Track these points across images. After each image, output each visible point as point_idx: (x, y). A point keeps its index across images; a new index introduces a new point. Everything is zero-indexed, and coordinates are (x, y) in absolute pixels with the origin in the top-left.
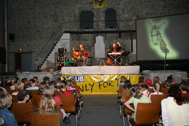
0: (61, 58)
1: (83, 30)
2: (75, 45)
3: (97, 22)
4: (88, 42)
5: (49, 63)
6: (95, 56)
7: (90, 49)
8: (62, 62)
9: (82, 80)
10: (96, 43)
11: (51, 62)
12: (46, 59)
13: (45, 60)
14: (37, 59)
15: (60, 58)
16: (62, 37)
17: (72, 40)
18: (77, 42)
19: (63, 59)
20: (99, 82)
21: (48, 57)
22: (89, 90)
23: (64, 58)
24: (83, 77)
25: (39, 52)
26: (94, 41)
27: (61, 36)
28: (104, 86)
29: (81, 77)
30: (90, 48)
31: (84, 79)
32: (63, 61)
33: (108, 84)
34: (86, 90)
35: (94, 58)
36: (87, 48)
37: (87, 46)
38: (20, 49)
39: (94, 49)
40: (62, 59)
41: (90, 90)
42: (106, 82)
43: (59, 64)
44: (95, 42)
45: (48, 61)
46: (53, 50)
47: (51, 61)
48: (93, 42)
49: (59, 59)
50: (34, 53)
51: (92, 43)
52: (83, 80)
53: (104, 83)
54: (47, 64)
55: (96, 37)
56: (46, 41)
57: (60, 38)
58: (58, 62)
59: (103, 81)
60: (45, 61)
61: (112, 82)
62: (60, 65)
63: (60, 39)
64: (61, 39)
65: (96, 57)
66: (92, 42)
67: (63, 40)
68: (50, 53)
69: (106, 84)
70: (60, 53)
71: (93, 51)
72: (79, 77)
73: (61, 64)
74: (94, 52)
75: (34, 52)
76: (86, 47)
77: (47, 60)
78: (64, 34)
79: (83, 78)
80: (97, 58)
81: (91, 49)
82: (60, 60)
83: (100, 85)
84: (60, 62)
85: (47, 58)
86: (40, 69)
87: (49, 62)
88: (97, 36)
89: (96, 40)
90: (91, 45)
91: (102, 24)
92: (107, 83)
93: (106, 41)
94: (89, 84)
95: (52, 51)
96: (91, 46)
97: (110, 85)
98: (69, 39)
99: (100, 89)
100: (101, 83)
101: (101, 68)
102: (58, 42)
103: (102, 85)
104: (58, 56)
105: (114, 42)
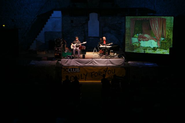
2: (66, 22)
4: (81, 19)
5: (38, 43)
11: (41, 41)
18: (69, 19)
19: (60, 49)
20: (92, 73)
21: (38, 36)
22: (83, 78)
23: (61, 49)
26: (87, 18)
28: (95, 75)
29: (77, 69)
30: (82, 26)
32: (60, 51)
34: (81, 79)
35: (87, 37)
36: (80, 25)
37: (80, 23)
38: (4, 25)
41: (85, 78)
45: (38, 40)
49: (56, 49)
50: (20, 30)
51: (86, 20)
55: (90, 14)
58: (56, 52)
59: (94, 72)
61: (101, 72)
64: (51, 18)
65: (89, 36)
67: (54, 19)
69: (96, 74)
70: (57, 43)
71: (86, 29)
73: (58, 53)
78: (55, 12)
79: (79, 69)
80: (91, 37)
81: (84, 27)
82: (57, 50)
83: (92, 75)
93: (100, 18)
94: (84, 74)
96: (84, 24)
97: (99, 75)
98: (60, 18)
99: (92, 78)
100: (93, 74)
101: (93, 61)
102: (49, 20)
103: (94, 75)
104: (56, 46)
105: (109, 20)
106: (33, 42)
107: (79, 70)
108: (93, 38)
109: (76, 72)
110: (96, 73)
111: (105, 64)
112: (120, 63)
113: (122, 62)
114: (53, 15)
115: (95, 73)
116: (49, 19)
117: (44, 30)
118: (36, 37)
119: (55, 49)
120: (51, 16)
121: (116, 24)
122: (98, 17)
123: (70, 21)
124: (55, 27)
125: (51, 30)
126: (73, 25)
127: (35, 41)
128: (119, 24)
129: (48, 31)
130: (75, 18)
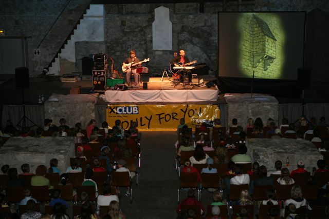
0: (100, 72)
2: (112, 24)
4: (140, 19)
5: (63, 62)
6: (152, 47)
7: (142, 33)
8: (101, 79)
9: (135, 111)
10: (155, 22)
11: (69, 60)
12: (59, 54)
13: (57, 56)
14: (37, 52)
15: (98, 72)
17: (107, 13)
18: (118, 19)
19: (102, 73)
20: (159, 115)
21: (62, 50)
22: (145, 125)
23: (104, 72)
24: (138, 107)
25: (42, 38)
26: (150, 16)
27: (87, 10)
28: (165, 119)
30: (142, 30)
31: (138, 110)
32: (103, 76)
33: (172, 117)
34: (142, 125)
35: (150, 51)
36: (137, 30)
37: (138, 27)
38: (1, 31)
39: (152, 32)
40: (101, 74)
41: (147, 125)
43: (98, 82)
44: (153, 19)
45: (63, 58)
46: (72, 37)
47: (69, 58)
48: (149, 19)
49: (96, 74)
50: (30, 39)
51: (147, 21)
52: (137, 112)
53: (166, 116)
54: (61, 64)
55: (155, 10)
56: (53, 15)
57: (85, 13)
58: (95, 78)
59: (164, 113)
61: (177, 114)
62: (99, 82)
63: (84, 15)
64: (86, 16)
65: (154, 48)
66: (147, 19)
67: (90, 18)
68: (66, 43)
69: (168, 117)
70: (97, 62)
71: (149, 36)
72: (131, 108)
73: (99, 80)
74: (152, 37)
75: (30, 37)
76: (136, 28)
77: (60, 57)
78: (92, 7)
79: (136, 108)
80: (158, 51)
81: (145, 33)
82: (98, 75)
83: (160, 119)
85: (60, 52)
86: (48, 74)
87: (65, 60)
88: (158, 7)
89: (154, 15)
90: (144, 25)
93: (174, 16)
94: (146, 117)
95: (69, 38)
96: (145, 27)
98: (102, 17)
99: (160, 123)
100: (162, 116)
101: (162, 93)
102: (81, 20)
103: (163, 118)
104: (95, 68)
105: (190, 20)
106: (54, 61)
107: (136, 110)
108: (161, 53)
109: (132, 113)
110: (168, 114)
111: (183, 98)
112: (211, 96)
113: (214, 96)
114: (89, 12)
117: (74, 38)
119: (94, 72)
121: (203, 28)
122: (170, 15)
123: (119, 23)
124: (93, 34)
125: (85, 39)
126: (126, 30)
127: (57, 60)
128: (207, 26)
129: (80, 41)
130: (128, 17)
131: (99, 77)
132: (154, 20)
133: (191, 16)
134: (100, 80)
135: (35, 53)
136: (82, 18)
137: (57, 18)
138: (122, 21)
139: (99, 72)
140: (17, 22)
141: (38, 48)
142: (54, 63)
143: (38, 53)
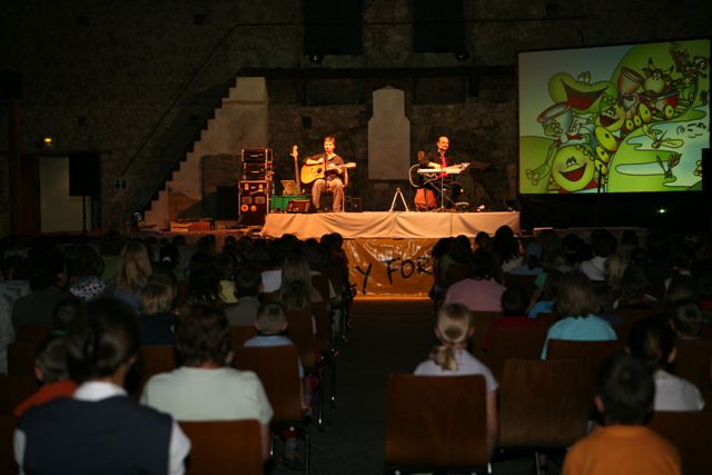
0: (257, 185)
1: (319, 61)
2: (283, 124)
3: (380, 27)
5: (176, 199)
6: (368, 173)
7: (347, 143)
8: (257, 199)
10: (372, 119)
11: (188, 194)
12: (167, 183)
13: (162, 187)
14: (121, 183)
15: (250, 185)
16: (232, 91)
17: (273, 103)
18: (295, 113)
19: (261, 186)
20: (389, 263)
21: (175, 173)
22: (355, 285)
23: (265, 185)
25: (132, 152)
26: (363, 108)
27: (231, 89)
28: (402, 272)
30: (346, 137)
32: (262, 194)
33: (417, 267)
35: (362, 181)
37: (337, 129)
38: (48, 140)
39: (366, 142)
40: (258, 188)
41: (360, 285)
42: (408, 261)
43: (250, 206)
44: (369, 114)
45: (175, 190)
46: (197, 146)
47: (188, 191)
48: (361, 112)
49: (247, 188)
50: (107, 156)
51: (358, 117)
54: (170, 203)
55: (374, 93)
56: (158, 106)
58: (244, 199)
59: (399, 259)
60: (160, 193)
61: (427, 261)
62: (253, 208)
63: (224, 100)
64: (227, 103)
65: (372, 176)
66: (357, 113)
67: (236, 107)
68: (183, 158)
69: (408, 268)
70: (250, 164)
71: (361, 150)
73: (254, 203)
74: (366, 153)
75: (109, 152)
77: (170, 190)
78: (242, 82)
80: (379, 181)
81: (352, 144)
82: (250, 190)
83: (389, 272)
84: (250, 199)
86: (140, 224)
87: (180, 194)
88: (379, 88)
89: (372, 105)
90: (351, 126)
91: (399, 38)
92: (412, 264)
93: (415, 107)
94: (358, 268)
95: (191, 149)
96: (353, 131)
97: (420, 270)
98: (261, 103)
99: (391, 281)
100: (393, 266)
102: (217, 111)
103: (397, 270)
104: (245, 177)
105: (449, 114)
106: (156, 198)
108: (386, 186)
111: (443, 231)
114: (234, 93)
115: (403, 264)
116: (220, 107)
117: (200, 150)
118: (170, 179)
119: (243, 185)
120: (227, 96)
121: (476, 132)
122: (406, 106)
123: (298, 121)
124: (241, 138)
125: (225, 150)
126: (310, 137)
127: (163, 195)
128: (486, 128)
129: (214, 154)
130: (318, 109)
131: (254, 196)
132: (371, 115)
133: (450, 107)
134: (256, 202)
135: (118, 186)
136: (219, 105)
137: (167, 112)
138: (304, 118)
139: (253, 184)
140: (82, 121)
141: (123, 173)
142: (157, 202)
143: (124, 185)
